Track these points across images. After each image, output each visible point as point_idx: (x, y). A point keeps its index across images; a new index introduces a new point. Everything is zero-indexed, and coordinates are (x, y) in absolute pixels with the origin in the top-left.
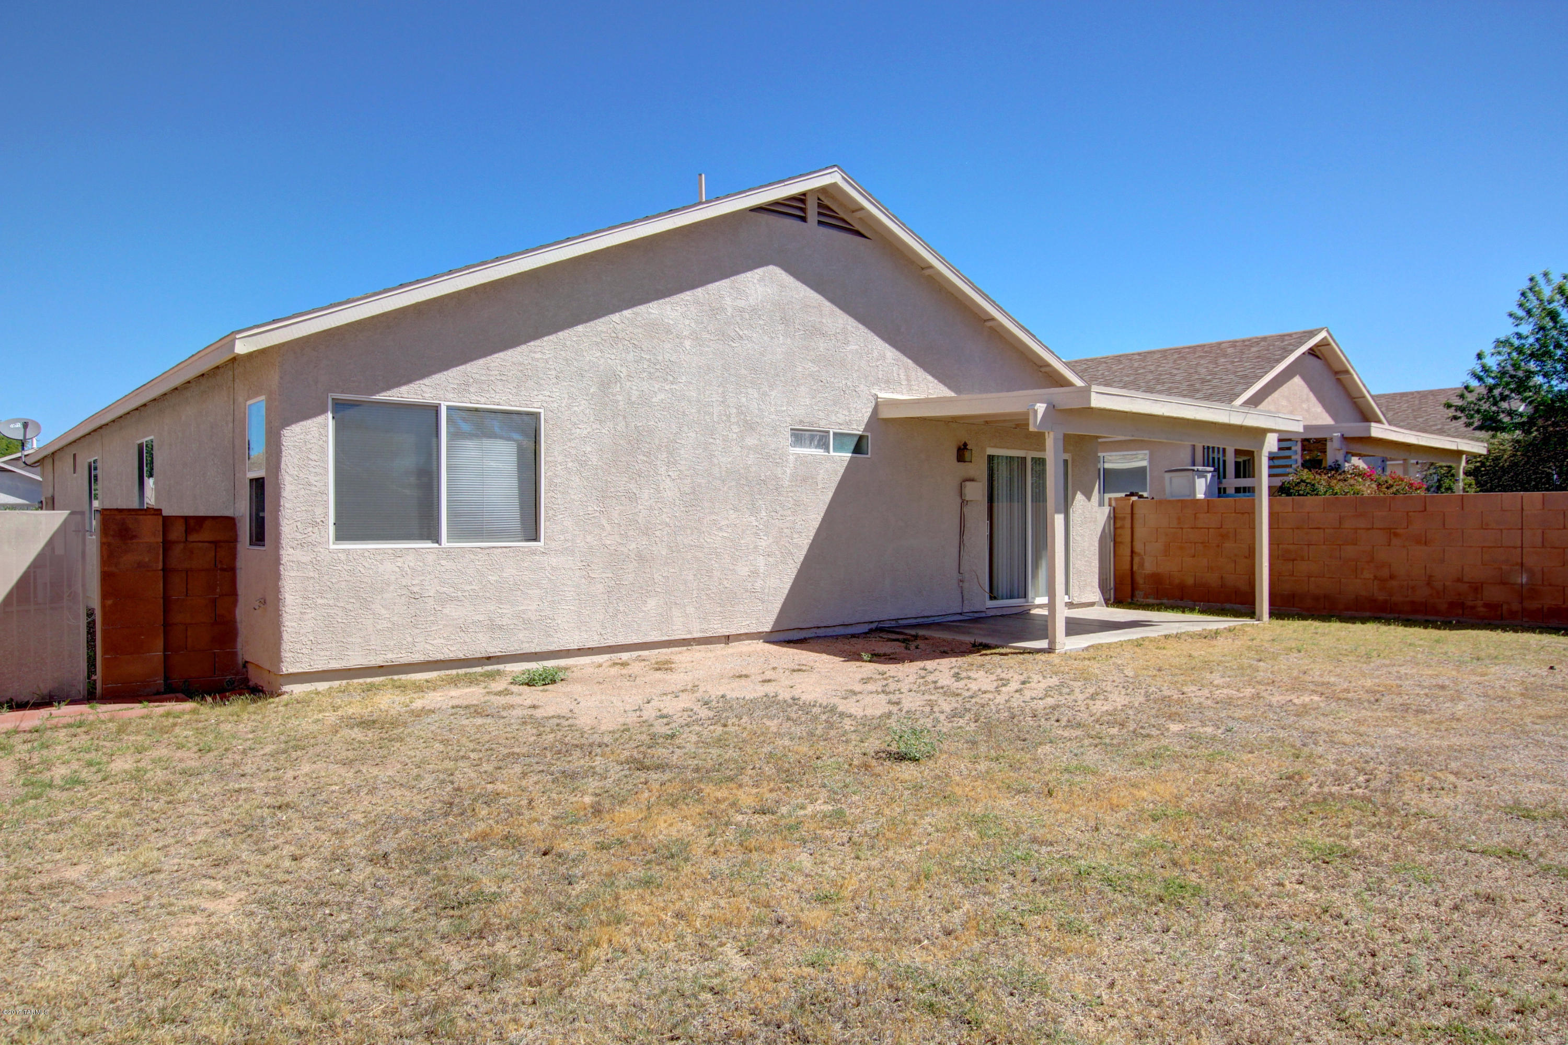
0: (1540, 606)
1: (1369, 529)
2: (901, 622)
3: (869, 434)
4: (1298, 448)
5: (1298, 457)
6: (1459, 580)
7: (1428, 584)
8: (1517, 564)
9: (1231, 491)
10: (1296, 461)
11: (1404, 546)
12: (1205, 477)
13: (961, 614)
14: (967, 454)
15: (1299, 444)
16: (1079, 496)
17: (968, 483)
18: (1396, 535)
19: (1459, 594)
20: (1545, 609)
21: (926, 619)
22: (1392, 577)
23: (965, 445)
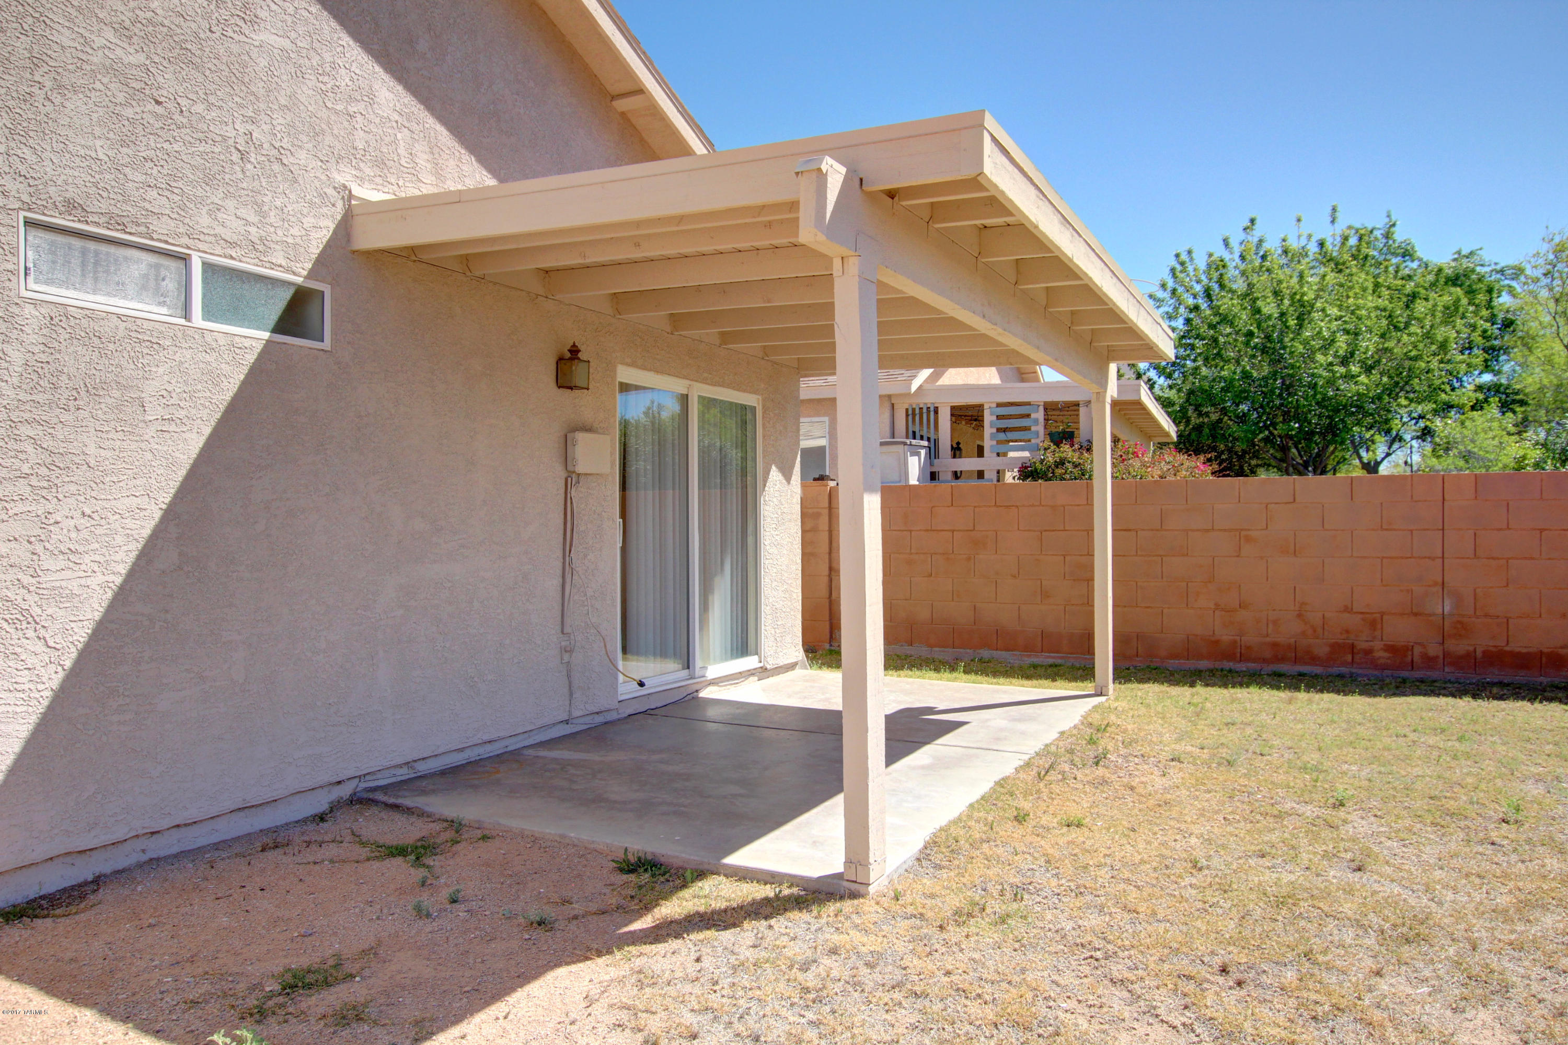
0: (1471, 649)
1: (1207, 531)
2: (423, 768)
3: (326, 289)
4: (1040, 415)
5: (1040, 428)
6: (1348, 610)
7: (1299, 616)
8: (1436, 584)
9: (946, 476)
10: (1037, 433)
11: (1262, 558)
12: (918, 454)
13: (567, 722)
14: (579, 371)
15: (1041, 409)
16: (775, 475)
17: (581, 436)
18: (1248, 539)
19: (1347, 632)
20: (1479, 654)
21: (489, 748)
22: (1242, 606)
23: (574, 351)
